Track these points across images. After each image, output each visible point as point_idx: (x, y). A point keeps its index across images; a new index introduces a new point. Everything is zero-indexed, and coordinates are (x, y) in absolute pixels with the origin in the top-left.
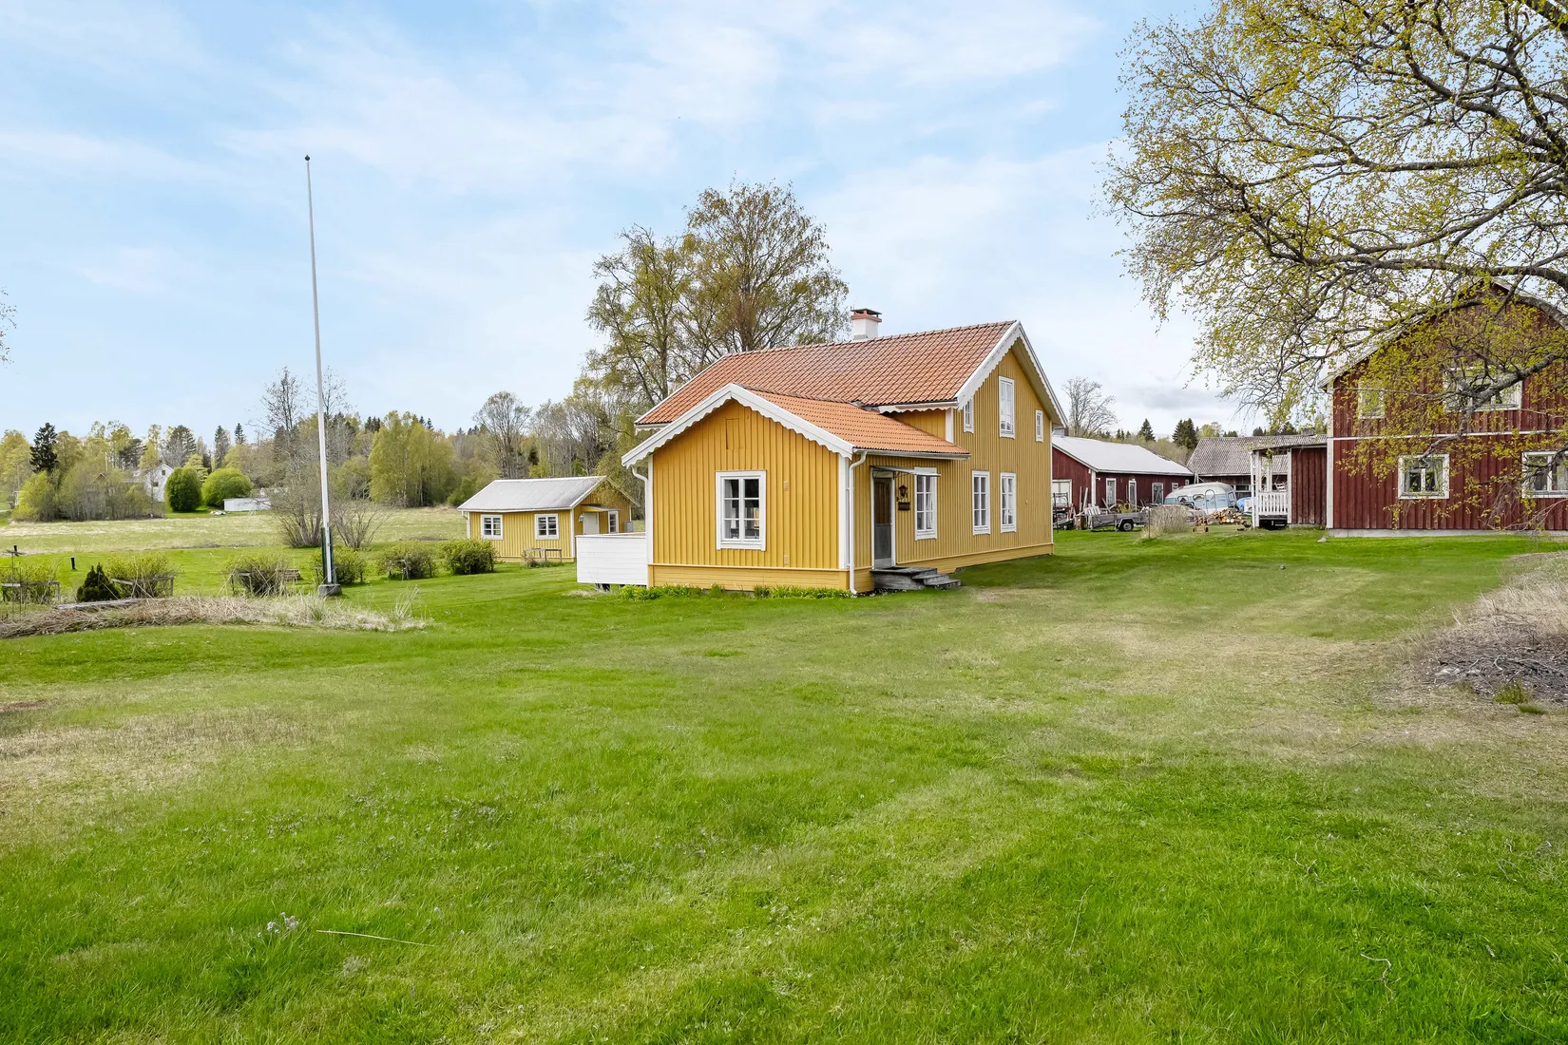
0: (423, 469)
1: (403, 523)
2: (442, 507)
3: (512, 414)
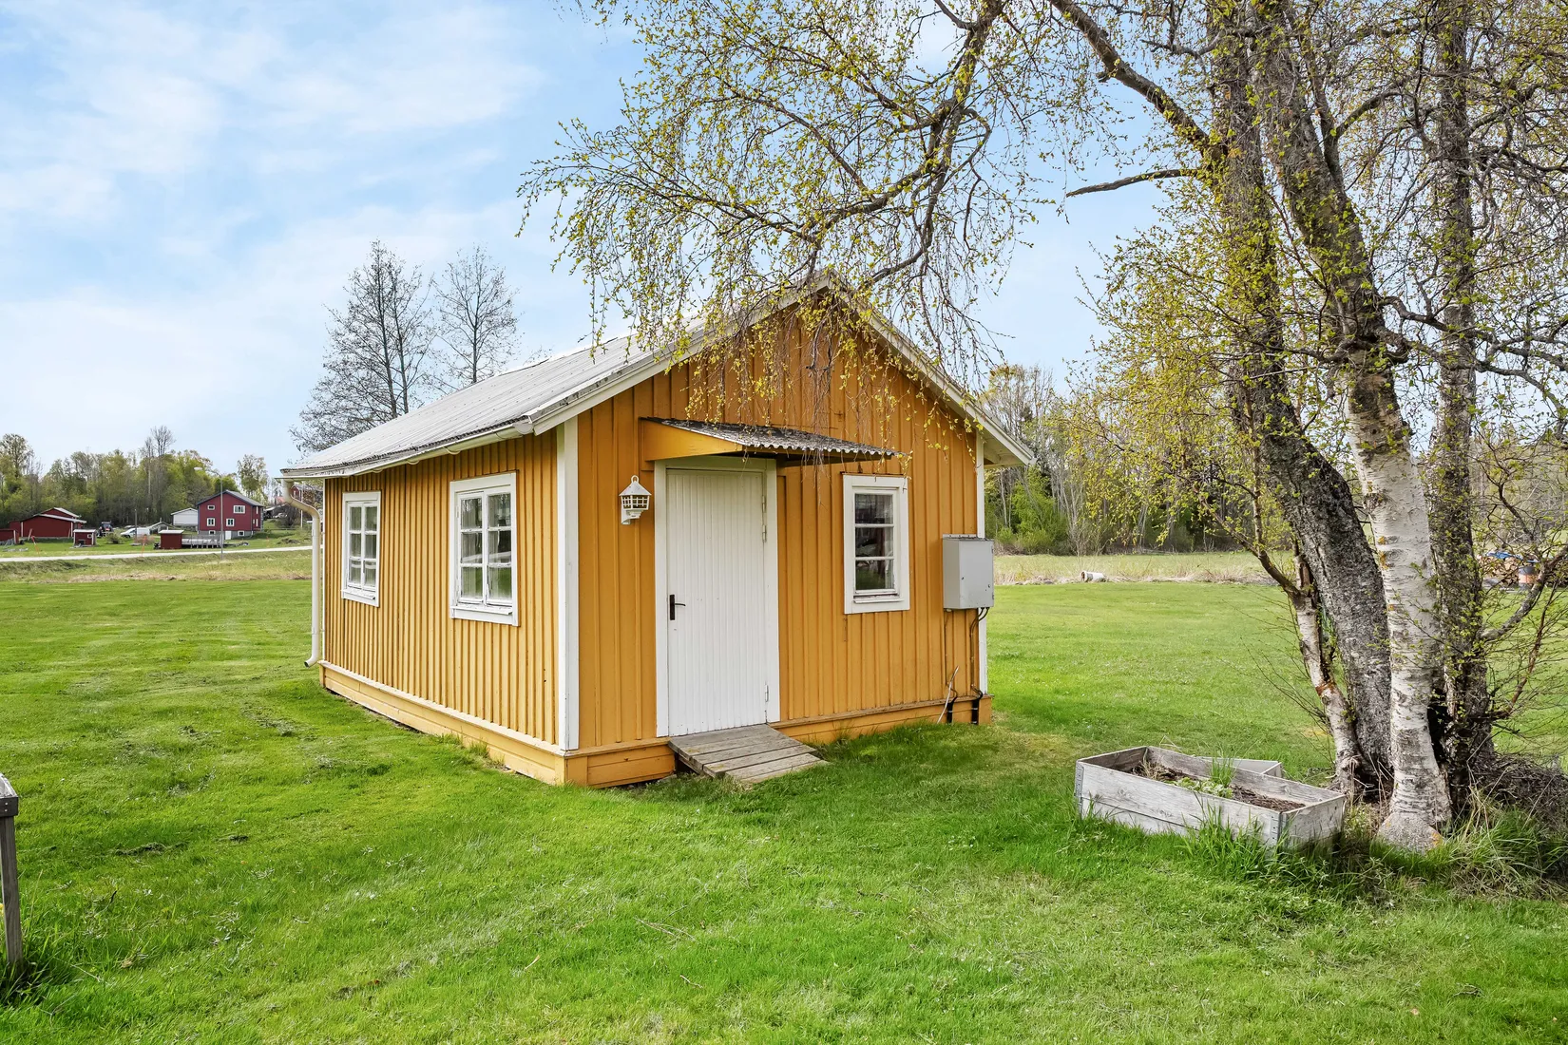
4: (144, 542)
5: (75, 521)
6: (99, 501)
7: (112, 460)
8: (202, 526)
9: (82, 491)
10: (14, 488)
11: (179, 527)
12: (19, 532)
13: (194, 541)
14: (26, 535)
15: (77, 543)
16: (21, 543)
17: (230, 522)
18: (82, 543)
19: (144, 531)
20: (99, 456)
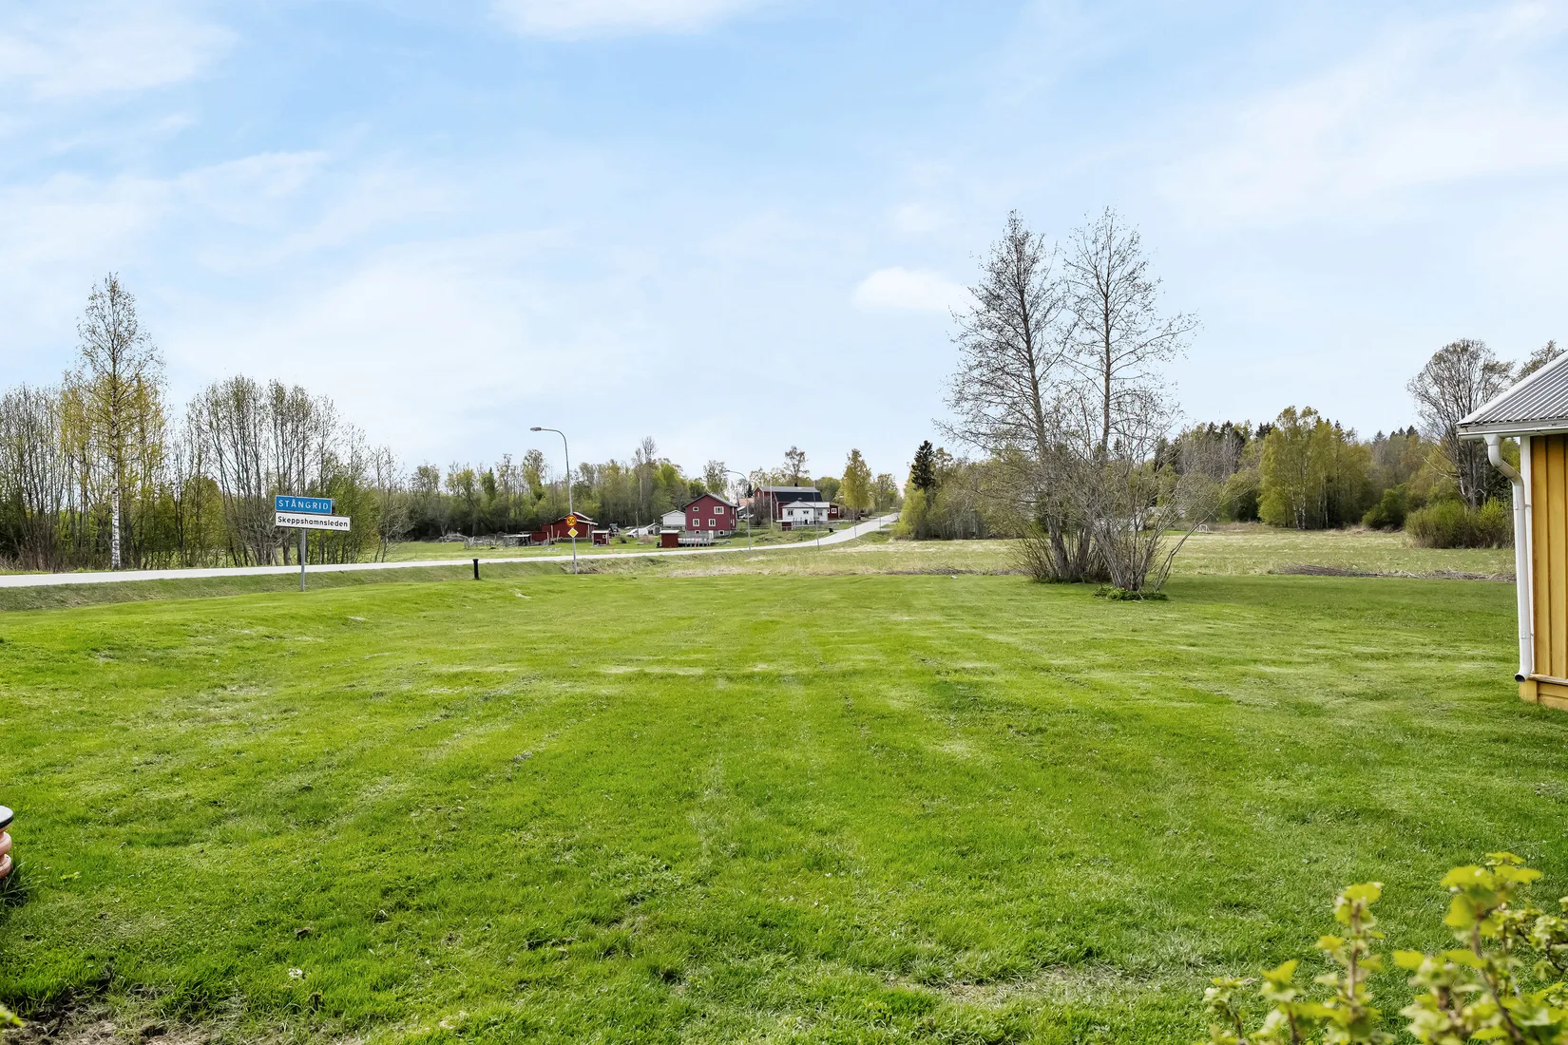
0: (1329, 480)
1: (1295, 547)
2: (1354, 529)
3: (1477, 376)
4: (646, 542)
5: (591, 523)
6: (603, 505)
7: (609, 468)
8: (689, 527)
9: (590, 497)
10: (539, 496)
11: (669, 527)
12: (550, 533)
13: (688, 540)
14: (555, 536)
15: (596, 543)
16: (553, 543)
17: (711, 522)
18: (599, 542)
19: (643, 531)
20: (600, 466)
